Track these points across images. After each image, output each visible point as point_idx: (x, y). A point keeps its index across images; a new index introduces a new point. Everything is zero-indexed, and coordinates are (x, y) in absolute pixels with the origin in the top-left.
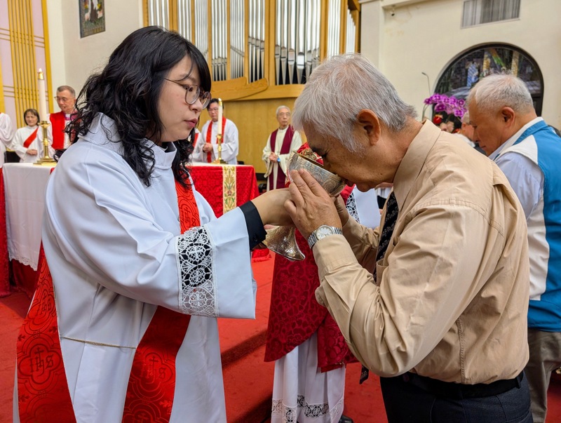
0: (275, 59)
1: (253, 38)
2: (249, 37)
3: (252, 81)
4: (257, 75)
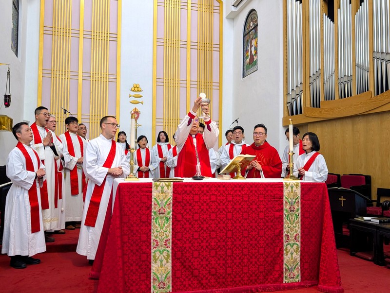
1: (378, 52)
2: (374, 52)
3: (378, 94)
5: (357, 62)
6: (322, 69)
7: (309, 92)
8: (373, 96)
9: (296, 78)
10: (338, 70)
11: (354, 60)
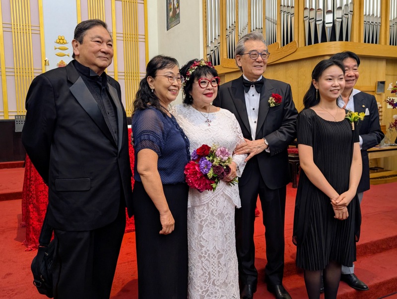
0: (304, 21)
1: (284, 6)
2: (281, 5)
3: (284, 45)
4: (288, 39)
5: (267, 15)
6: (237, 22)
7: (225, 44)
8: (280, 47)
9: (214, 31)
10: (251, 23)
11: (264, 14)
